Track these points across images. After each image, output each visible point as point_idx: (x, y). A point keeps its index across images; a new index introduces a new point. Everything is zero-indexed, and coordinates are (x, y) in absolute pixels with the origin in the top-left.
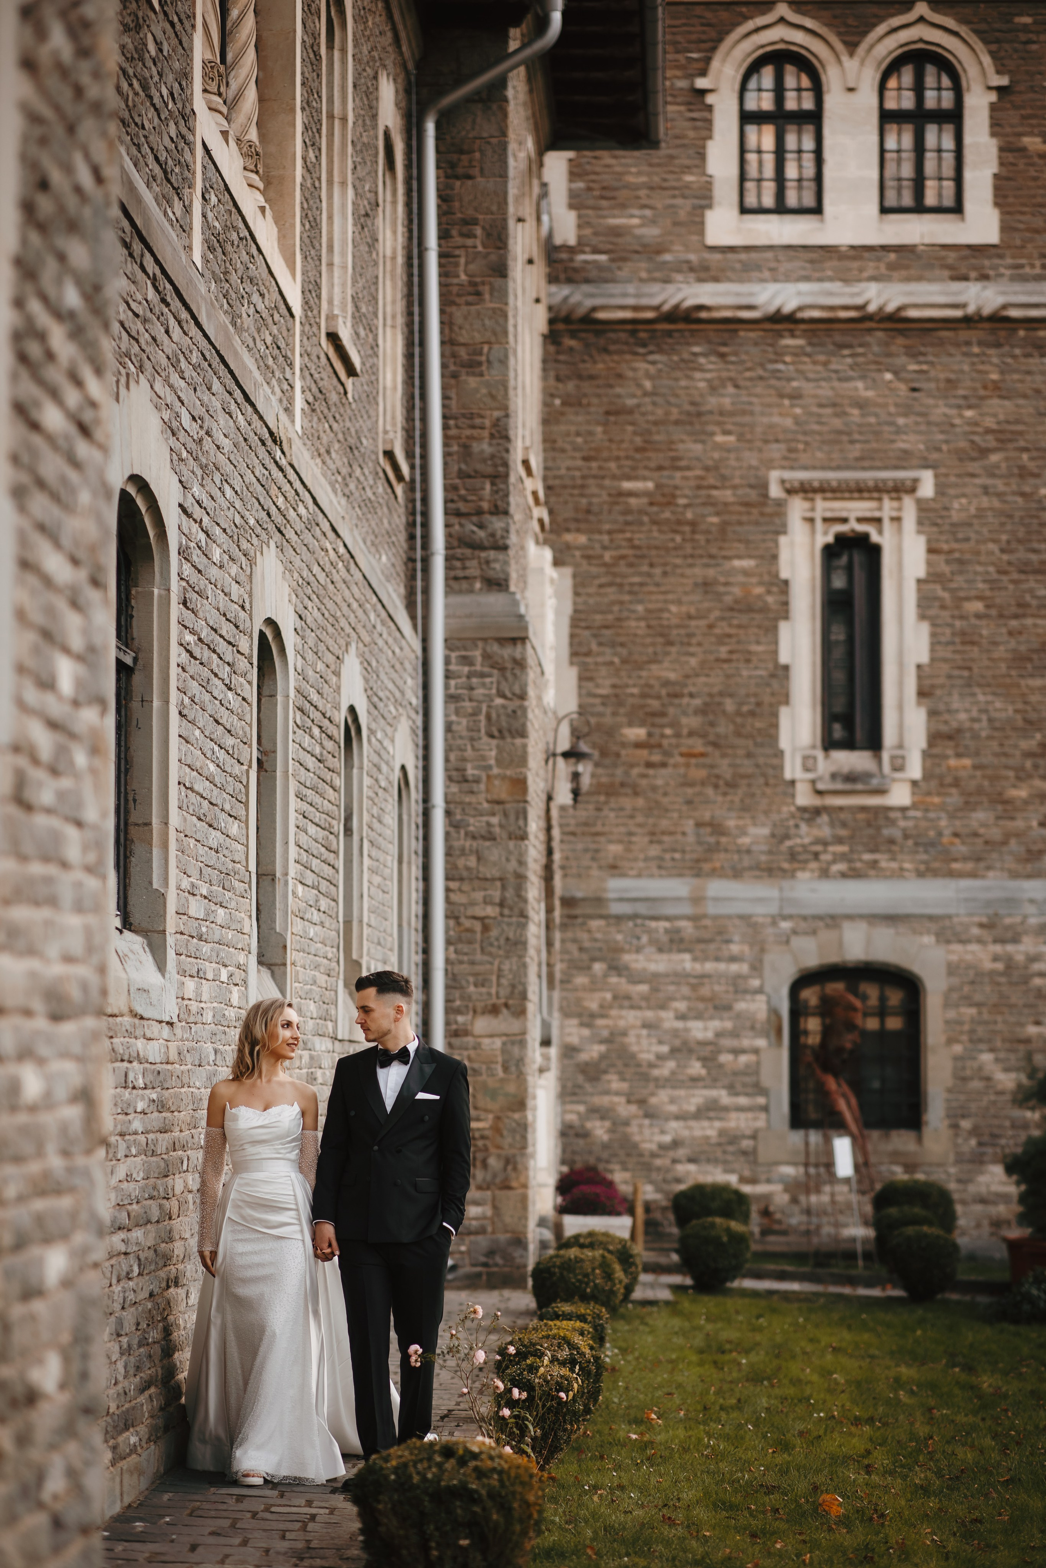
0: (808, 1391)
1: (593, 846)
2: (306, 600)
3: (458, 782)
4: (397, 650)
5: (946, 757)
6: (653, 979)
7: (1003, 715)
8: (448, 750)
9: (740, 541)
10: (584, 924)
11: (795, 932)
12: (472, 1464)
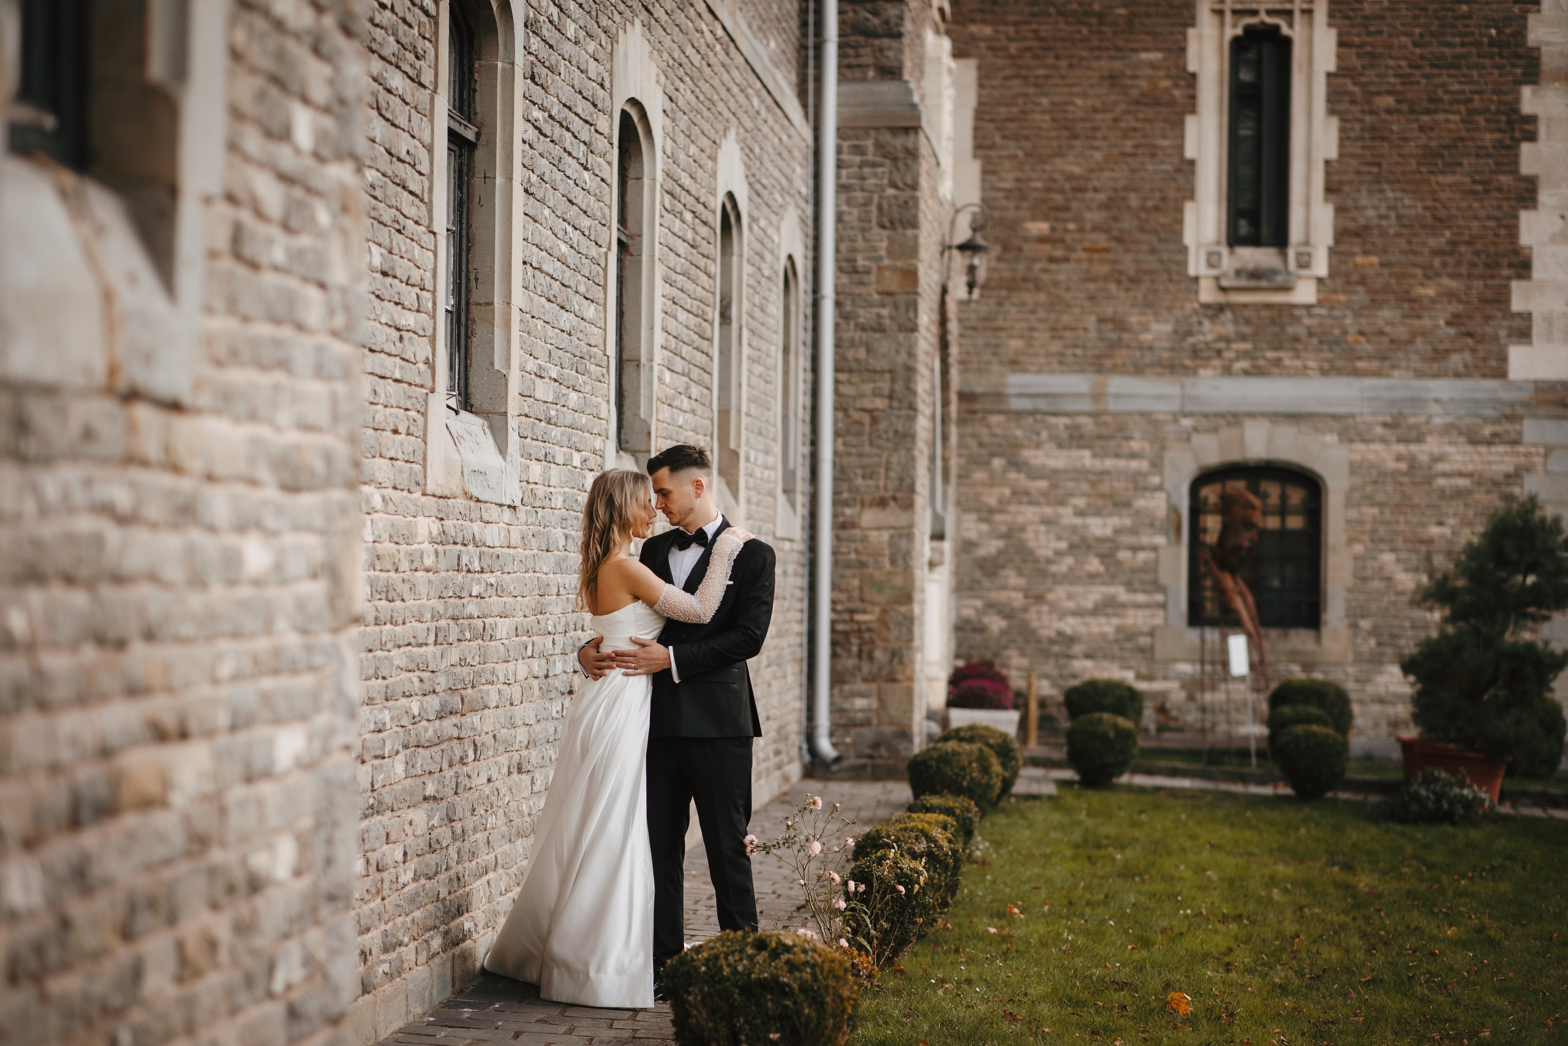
0: (1179, 886)
1: (993, 341)
2: (678, 82)
3: (849, 273)
4: (785, 138)
5: (1353, 254)
6: (1053, 475)
7: (1412, 212)
8: (839, 240)
9: (1147, 33)
10: (983, 419)
11: (1196, 429)
12: (785, 957)
